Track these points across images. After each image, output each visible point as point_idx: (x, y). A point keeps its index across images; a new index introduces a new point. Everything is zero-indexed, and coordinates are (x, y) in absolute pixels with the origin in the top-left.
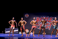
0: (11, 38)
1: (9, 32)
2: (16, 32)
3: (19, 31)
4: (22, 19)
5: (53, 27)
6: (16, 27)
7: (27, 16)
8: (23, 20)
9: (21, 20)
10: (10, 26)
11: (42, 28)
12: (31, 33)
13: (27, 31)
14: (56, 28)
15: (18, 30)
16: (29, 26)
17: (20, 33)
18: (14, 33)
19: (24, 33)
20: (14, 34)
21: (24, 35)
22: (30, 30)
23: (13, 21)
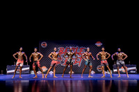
1: (14, 71)
2: (26, 71)
3: (31, 69)
4: (36, 50)
6: (25, 64)
7: (44, 45)
9: (34, 52)
11: (68, 63)
12: (51, 73)
13: (44, 69)
16: (46, 62)
17: (33, 73)
18: (23, 73)
19: (39, 72)
20: (23, 75)
22: (48, 67)
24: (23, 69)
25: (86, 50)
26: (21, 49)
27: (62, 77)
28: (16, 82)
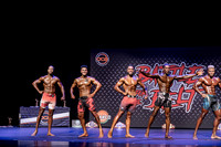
1: (35, 119)
2: (62, 120)
3: (74, 116)
4: (84, 70)
8: (88, 74)
10: (40, 97)
12: (120, 126)
13: (104, 116)
14: (213, 103)
15: (67, 114)
16: (109, 99)
17: (77, 124)
18: (54, 124)
20: (55, 130)
21: (90, 134)
22: (113, 114)
23: (49, 80)
24: (55, 116)
26: (51, 69)
28: (40, 144)
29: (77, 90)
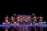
0: (6, 27)
5: (28, 20)
7: (15, 15)
8: (13, 17)
10: (6, 20)
12: (17, 24)
14: (30, 21)
15: (10, 23)
16: (16, 20)
17: (11, 24)
19: (13, 24)
20: (8, 25)
22: (16, 22)
23: (7, 18)
24: (8, 23)
25: (29, 16)
26: (7, 16)
27: (21, 25)
29: (11, 19)
